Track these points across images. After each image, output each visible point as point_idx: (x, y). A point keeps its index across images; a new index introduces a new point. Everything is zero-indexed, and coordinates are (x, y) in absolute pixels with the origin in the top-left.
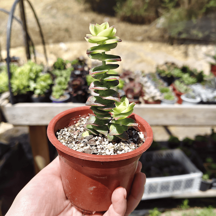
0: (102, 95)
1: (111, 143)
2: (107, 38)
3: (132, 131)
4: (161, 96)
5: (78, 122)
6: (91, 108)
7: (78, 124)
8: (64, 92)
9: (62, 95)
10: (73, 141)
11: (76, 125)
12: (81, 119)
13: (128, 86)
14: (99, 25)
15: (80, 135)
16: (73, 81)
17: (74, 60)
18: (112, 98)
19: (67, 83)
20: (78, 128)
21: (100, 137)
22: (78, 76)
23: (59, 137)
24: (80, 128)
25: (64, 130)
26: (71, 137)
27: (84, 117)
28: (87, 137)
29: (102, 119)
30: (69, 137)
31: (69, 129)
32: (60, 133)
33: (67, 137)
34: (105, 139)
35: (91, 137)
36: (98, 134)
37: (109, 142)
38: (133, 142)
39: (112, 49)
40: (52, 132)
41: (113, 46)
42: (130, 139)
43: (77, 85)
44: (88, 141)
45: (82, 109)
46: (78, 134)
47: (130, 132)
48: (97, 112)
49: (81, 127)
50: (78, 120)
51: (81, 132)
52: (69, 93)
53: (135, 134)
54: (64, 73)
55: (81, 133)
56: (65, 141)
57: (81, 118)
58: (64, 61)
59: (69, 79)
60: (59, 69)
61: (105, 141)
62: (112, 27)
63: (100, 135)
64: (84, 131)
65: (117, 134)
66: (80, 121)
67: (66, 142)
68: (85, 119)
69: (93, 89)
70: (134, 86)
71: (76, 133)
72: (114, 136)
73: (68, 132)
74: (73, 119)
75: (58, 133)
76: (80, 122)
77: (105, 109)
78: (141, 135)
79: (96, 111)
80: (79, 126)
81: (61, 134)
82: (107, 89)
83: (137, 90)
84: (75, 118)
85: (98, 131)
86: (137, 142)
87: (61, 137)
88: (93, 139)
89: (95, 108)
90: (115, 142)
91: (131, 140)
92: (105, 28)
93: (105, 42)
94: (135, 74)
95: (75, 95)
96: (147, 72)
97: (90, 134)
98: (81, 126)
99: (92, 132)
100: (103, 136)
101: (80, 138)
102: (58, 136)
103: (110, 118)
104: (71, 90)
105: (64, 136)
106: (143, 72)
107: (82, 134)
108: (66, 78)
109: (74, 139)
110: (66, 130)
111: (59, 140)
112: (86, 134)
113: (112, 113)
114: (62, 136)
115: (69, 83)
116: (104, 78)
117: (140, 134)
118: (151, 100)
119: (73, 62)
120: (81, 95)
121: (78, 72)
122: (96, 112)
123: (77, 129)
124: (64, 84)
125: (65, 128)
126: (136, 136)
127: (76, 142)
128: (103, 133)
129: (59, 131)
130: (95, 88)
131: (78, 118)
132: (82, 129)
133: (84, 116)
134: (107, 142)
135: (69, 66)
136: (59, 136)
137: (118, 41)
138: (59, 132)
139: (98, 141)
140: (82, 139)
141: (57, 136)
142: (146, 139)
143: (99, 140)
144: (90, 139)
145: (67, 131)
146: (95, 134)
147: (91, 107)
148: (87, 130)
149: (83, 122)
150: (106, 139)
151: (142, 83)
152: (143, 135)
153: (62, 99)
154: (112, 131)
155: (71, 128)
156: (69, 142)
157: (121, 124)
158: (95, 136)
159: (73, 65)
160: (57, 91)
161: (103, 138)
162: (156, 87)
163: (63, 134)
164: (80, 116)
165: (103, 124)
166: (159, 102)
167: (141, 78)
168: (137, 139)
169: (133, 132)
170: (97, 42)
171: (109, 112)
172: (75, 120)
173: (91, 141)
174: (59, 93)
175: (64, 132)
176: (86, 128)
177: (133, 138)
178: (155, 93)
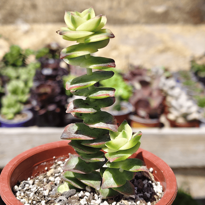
0: (87, 121)
1: (105, 202)
2: (91, 33)
3: (143, 181)
4: (199, 112)
5: (51, 167)
6: (70, 143)
7: (52, 171)
8: (22, 107)
9: (18, 113)
10: (42, 200)
11: (49, 173)
12: (56, 163)
13: (139, 96)
14: (80, 13)
15: (53, 190)
16: (38, 87)
17: (41, 48)
18: (104, 126)
19: (27, 90)
20: (51, 179)
21: (88, 192)
22: (48, 77)
23: (18, 194)
24: (55, 178)
25: (26, 181)
26: (39, 193)
27: (61, 160)
28: (65, 193)
29: (89, 161)
30: (35, 193)
31: (37, 181)
32: (20, 188)
33: (32, 194)
34: (95, 195)
35: (72, 193)
36: (84, 188)
37: (103, 201)
38: (143, 199)
39: (101, 48)
40: (7, 185)
41: (103, 44)
42: (139, 195)
43: (45, 94)
44: (67, 198)
45: (58, 146)
46: (50, 189)
47: (139, 183)
48: (81, 149)
49: (57, 177)
50: (52, 165)
51: (56, 184)
52: (32, 110)
53: (148, 186)
54: (23, 73)
55: (56, 187)
56: (29, 200)
57: (56, 161)
58: (22, 50)
59: (32, 84)
60: (14, 65)
61: (95, 198)
62: (98, 16)
63: (87, 189)
64: (62, 182)
65: (115, 185)
66: (54, 166)
67: (30, 202)
68: (63, 163)
69: (73, 111)
70: (151, 94)
71: (48, 187)
72: (110, 189)
73: (33, 186)
74: (44, 162)
75: (16, 187)
76: (55, 168)
77: (94, 145)
78: (158, 188)
79: (79, 148)
80: (53, 174)
81: (23, 189)
82: (96, 111)
83: (155, 103)
84: (47, 162)
85: (84, 181)
86: (151, 200)
87: (22, 194)
88: (76, 195)
89: (77, 143)
90: (112, 199)
91: (140, 197)
92: (89, 18)
93: (88, 40)
94: (153, 74)
95: (42, 112)
96: (174, 68)
97: (71, 187)
98: (56, 175)
99: (74, 184)
100: (93, 191)
101: (55, 195)
102: (17, 192)
103: (102, 160)
104: (34, 103)
105: (26, 192)
106: (166, 70)
107: (58, 188)
108: (26, 83)
109: (45, 196)
110: (30, 181)
111: (19, 199)
112: (64, 188)
113: (106, 150)
114: (24, 193)
115: (31, 91)
116: (90, 94)
117: (156, 185)
118: (181, 121)
119: (39, 52)
120: (53, 112)
121: (47, 72)
122: (79, 150)
123: (50, 181)
124: (23, 93)
125: (29, 179)
126: (149, 189)
127: (47, 202)
128: (92, 186)
129: (18, 184)
130: (76, 110)
131: (51, 162)
132: (58, 180)
133: (62, 158)
134: (99, 201)
135: (31, 60)
136: (19, 192)
137: (109, 37)
138: (18, 186)
139: (84, 199)
140: (57, 197)
141: (15, 192)
142: (165, 192)
143: (85, 197)
144: (70, 196)
145: (33, 184)
146: (79, 187)
147: (70, 141)
148: (67, 182)
149: (59, 169)
150: (99, 195)
151: (165, 89)
152: (161, 186)
153: (19, 119)
154: (106, 181)
155: (39, 178)
156: (34, 202)
157: (121, 168)
158: (78, 191)
159: (39, 58)
160: (9, 106)
161: (92, 193)
162: (190, 96)
163: (25, 188)
164: (54, 157)
165: (93, 170)
166: (195, 123)
167: (163, 80)
168: (150, 194)
169: (145, 182)
170: (77, 40)
171: (101, 149)
172: (46, 166)
173: (72, 199)
174: (14, 110)
175: (27, 185)
176: (64, 177)
177: (144, 193)
178: (189, 108)
